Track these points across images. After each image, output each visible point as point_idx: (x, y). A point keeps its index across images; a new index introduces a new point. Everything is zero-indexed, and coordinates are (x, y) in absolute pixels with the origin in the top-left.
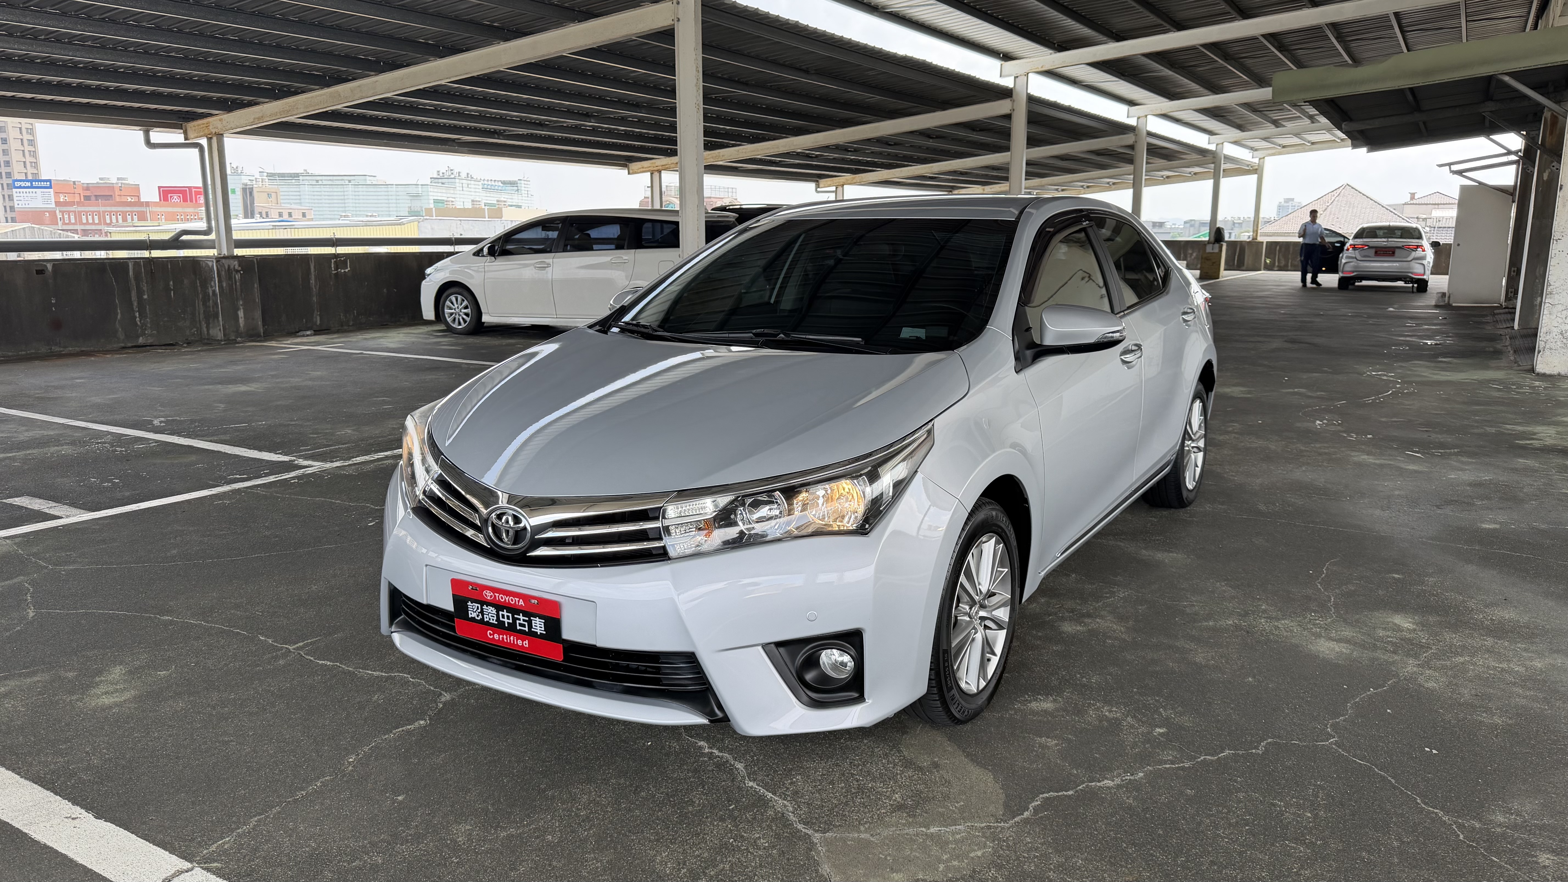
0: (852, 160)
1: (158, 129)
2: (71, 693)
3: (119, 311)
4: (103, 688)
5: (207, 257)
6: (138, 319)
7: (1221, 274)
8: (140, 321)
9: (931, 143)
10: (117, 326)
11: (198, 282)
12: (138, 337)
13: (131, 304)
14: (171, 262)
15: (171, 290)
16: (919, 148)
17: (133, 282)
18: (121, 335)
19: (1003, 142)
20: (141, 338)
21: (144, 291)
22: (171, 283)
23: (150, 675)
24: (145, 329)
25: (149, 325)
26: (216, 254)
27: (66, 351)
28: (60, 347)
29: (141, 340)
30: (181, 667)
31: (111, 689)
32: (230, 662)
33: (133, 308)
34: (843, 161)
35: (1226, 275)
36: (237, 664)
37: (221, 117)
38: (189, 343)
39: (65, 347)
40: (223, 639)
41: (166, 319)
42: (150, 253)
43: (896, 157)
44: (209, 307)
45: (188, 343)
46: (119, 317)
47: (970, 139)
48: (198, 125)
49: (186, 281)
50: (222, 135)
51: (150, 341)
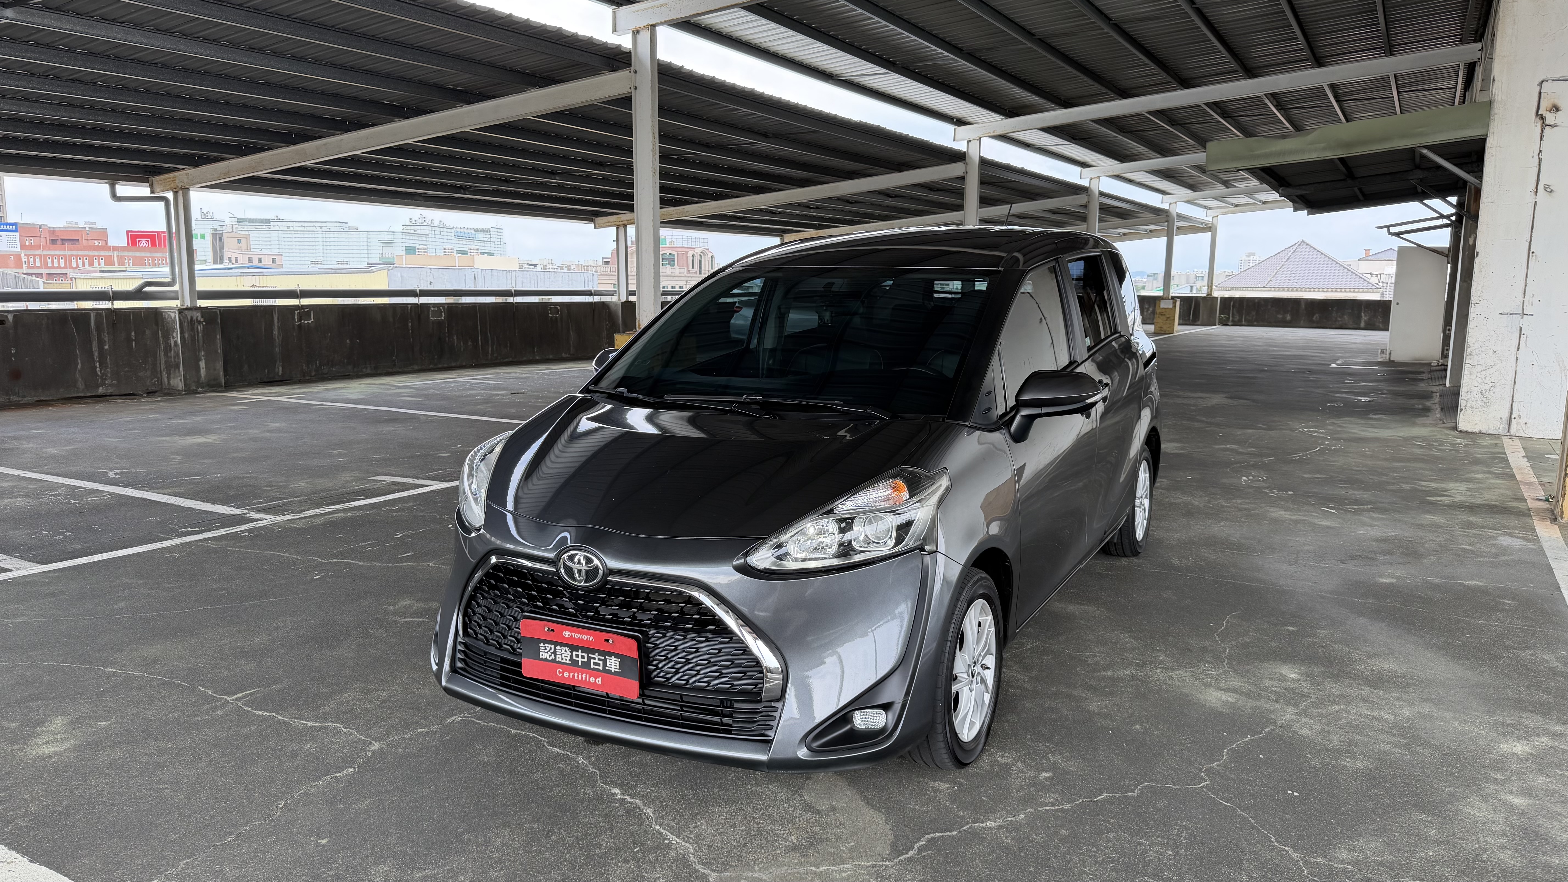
0: (814, 216)
1: (124, 183)
2: (13, 743)
3: (79, 361)
4: (44, 738)
5: (170, 308)
6: (98, 369)
7: (1175, 329)
8: (100, 371)
9: (890, 202)
10: (78, 375)
11: (160, 332)
12: (98, 387)
13: (92, 354)
14: (133, 313)
15: (133, 340)
16: (880, 206)
17: (94, 333)
18: (81, 385)
19: (958, 201)
20: (101, 388)
21: (105, 341)
22: (133, 334)
23: (91, 725)
24: (106, 379)
25: (109, 375)
26: (179, 305)
27: (25, 400)
28: (19, 397)
29: (101, 390)
30: (122, 717)
31: (52, 739)
32: (170, 713)
33: (93, 358)
34: (806, 217)
35: (1181, 331)
36: (176, 715)
37: (188, 171)
38: (151, 393)
39: (24, 397)
40: (164, 690)
41: (126, 369)
42: (113, 304)
43: (857, 214)
44: (171, 357)
45: (147, 393)
46: (79, 367)
47: (927, 198)
48: (165, 179)
49: (148, 332)
50: (188, 189)
51: (110, 391)
